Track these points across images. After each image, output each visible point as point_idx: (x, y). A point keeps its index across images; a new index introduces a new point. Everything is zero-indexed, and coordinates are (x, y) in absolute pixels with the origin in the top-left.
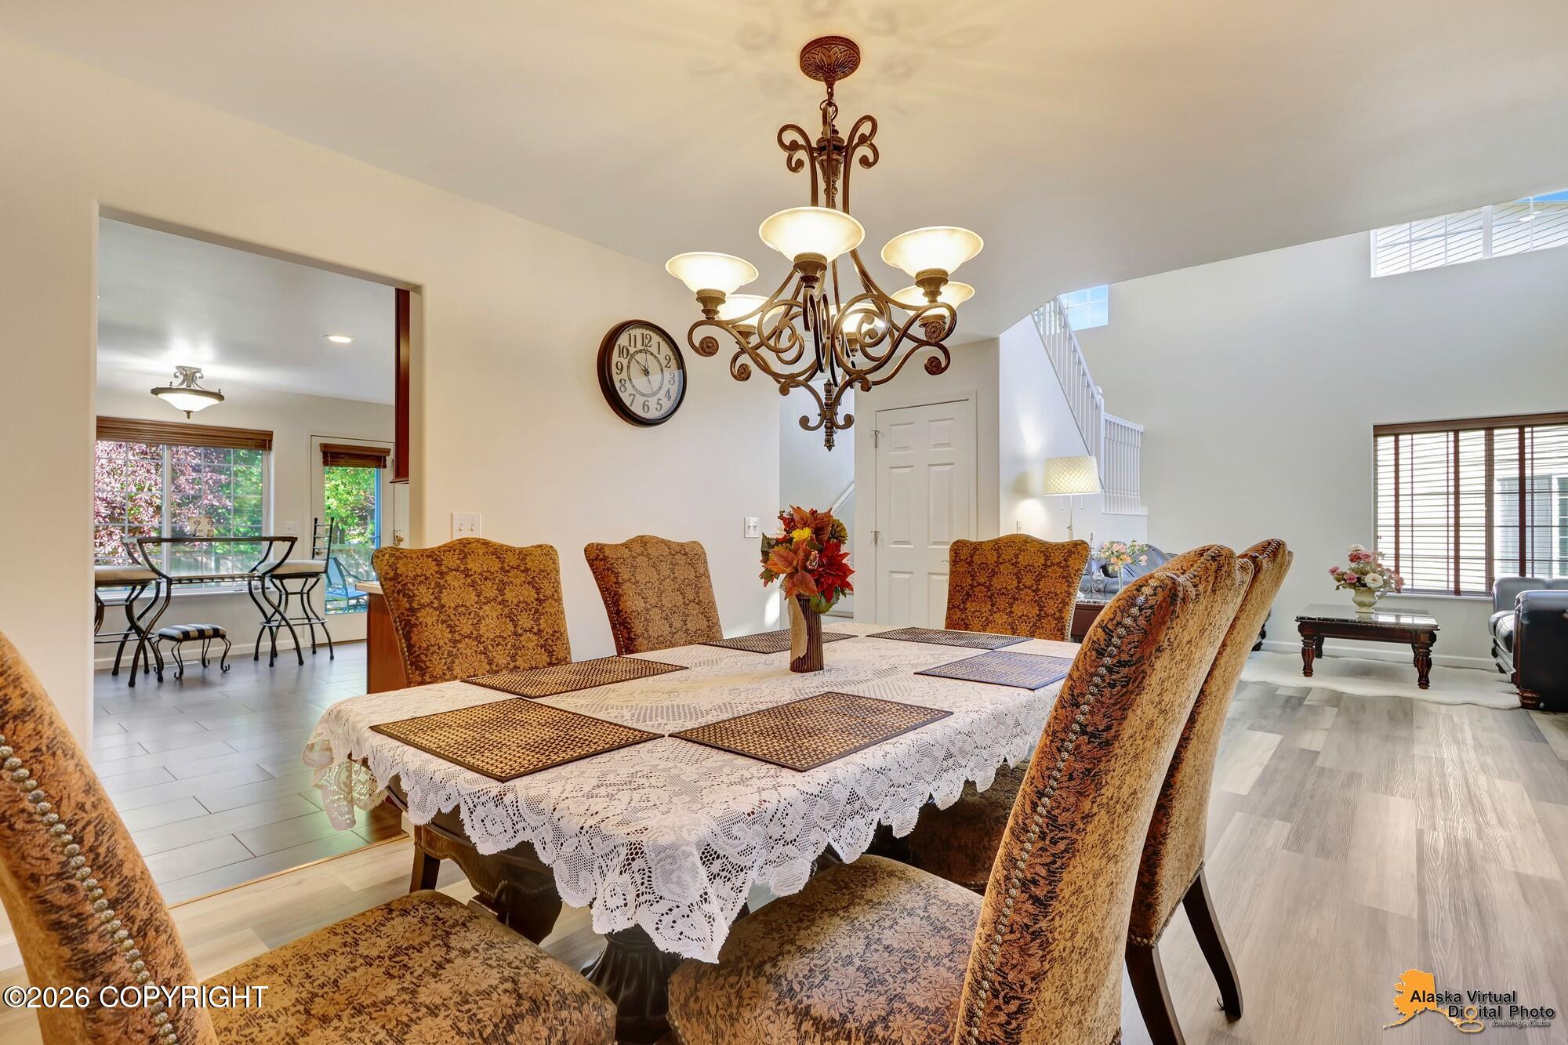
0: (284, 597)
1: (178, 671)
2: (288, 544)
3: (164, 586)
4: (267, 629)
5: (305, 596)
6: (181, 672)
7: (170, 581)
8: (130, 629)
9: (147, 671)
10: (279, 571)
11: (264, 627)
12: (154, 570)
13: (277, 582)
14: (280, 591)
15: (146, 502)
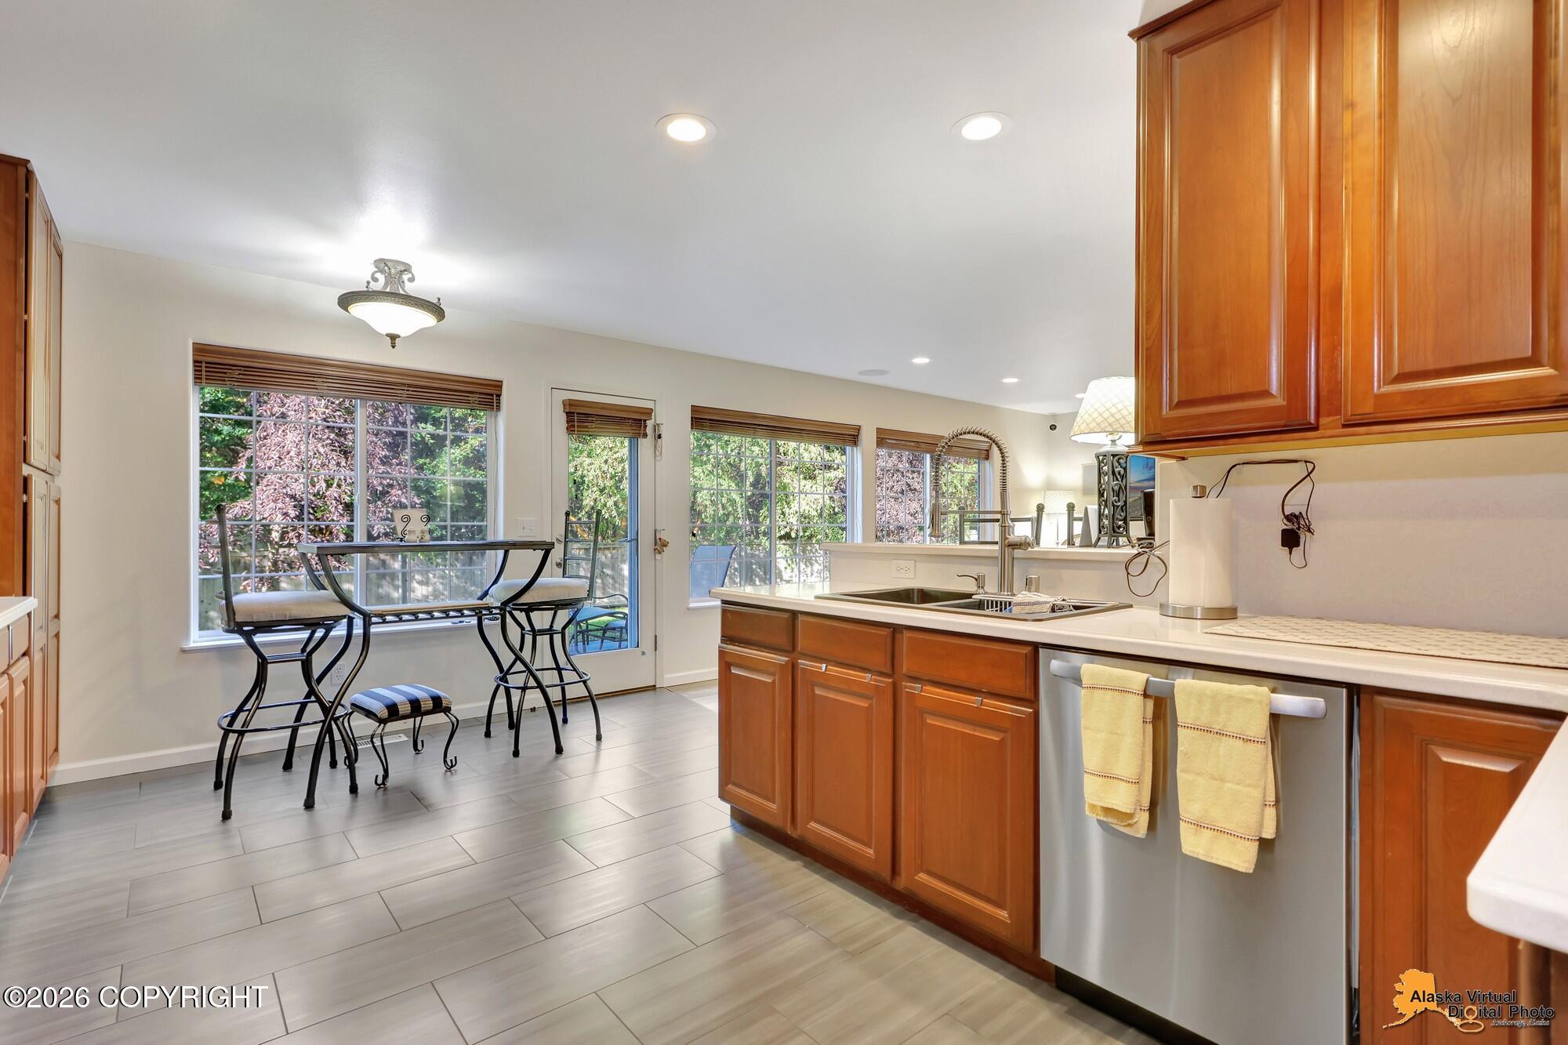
0: (529, 639)
1: (381, 773)
2: (540, 554)
3: (358, 622)
4: (502, 690)
5: (557, 638)
6: (386, 776)
7: (367, 618)
8: (308, 696)
9: (333, 764)
10: (526, 599)
11: (498, 687)
12: (345, 601)
13: (521, 616)
14: (522, 628)
15: (335, 499)
